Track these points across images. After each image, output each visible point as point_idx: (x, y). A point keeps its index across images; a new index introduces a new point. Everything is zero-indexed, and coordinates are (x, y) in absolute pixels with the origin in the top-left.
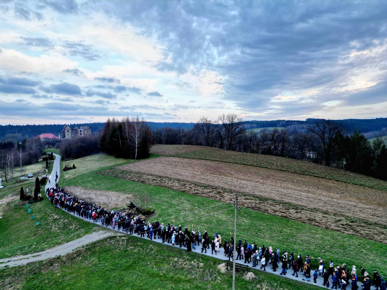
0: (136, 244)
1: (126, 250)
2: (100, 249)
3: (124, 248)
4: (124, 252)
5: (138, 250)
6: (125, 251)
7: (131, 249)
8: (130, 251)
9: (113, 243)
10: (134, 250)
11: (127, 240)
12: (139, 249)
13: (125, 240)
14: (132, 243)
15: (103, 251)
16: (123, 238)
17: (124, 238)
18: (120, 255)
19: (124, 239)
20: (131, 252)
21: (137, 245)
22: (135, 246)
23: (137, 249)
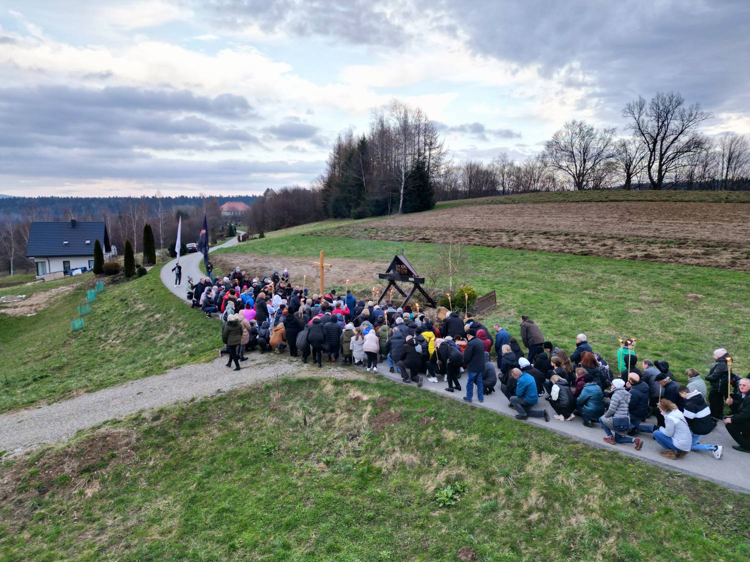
0: (429, 435)
1: (369, 470)
2: (222, 442)
3: (357, 454)
4: (354, 481)
5: (448, 481)
6: (362, 475)
7: (401, 466)
8: (395, 480)
9: (298, 415)
10: (419, 475)
11: (374, 403)
12: (459, 478)
13: (366, 403)
14: (403, 426)
15: (235, 455)
16: (354, 393)
17: (358, 394)
18: (330, 507)
19: (357, 399)
20: (400, 489)
21: (439, 442)
22: (429, 447)
23: (442, 477)
